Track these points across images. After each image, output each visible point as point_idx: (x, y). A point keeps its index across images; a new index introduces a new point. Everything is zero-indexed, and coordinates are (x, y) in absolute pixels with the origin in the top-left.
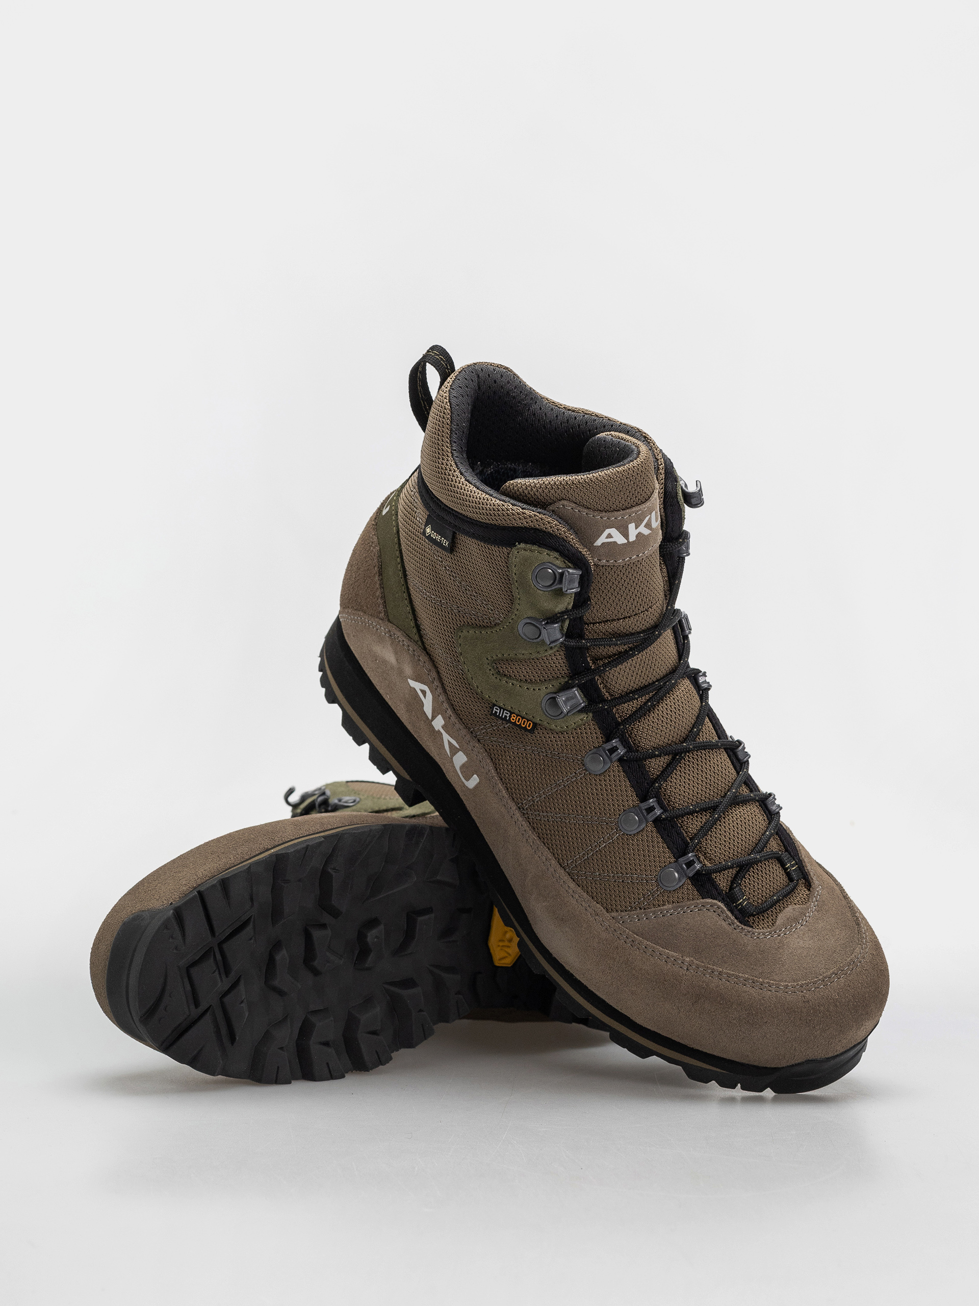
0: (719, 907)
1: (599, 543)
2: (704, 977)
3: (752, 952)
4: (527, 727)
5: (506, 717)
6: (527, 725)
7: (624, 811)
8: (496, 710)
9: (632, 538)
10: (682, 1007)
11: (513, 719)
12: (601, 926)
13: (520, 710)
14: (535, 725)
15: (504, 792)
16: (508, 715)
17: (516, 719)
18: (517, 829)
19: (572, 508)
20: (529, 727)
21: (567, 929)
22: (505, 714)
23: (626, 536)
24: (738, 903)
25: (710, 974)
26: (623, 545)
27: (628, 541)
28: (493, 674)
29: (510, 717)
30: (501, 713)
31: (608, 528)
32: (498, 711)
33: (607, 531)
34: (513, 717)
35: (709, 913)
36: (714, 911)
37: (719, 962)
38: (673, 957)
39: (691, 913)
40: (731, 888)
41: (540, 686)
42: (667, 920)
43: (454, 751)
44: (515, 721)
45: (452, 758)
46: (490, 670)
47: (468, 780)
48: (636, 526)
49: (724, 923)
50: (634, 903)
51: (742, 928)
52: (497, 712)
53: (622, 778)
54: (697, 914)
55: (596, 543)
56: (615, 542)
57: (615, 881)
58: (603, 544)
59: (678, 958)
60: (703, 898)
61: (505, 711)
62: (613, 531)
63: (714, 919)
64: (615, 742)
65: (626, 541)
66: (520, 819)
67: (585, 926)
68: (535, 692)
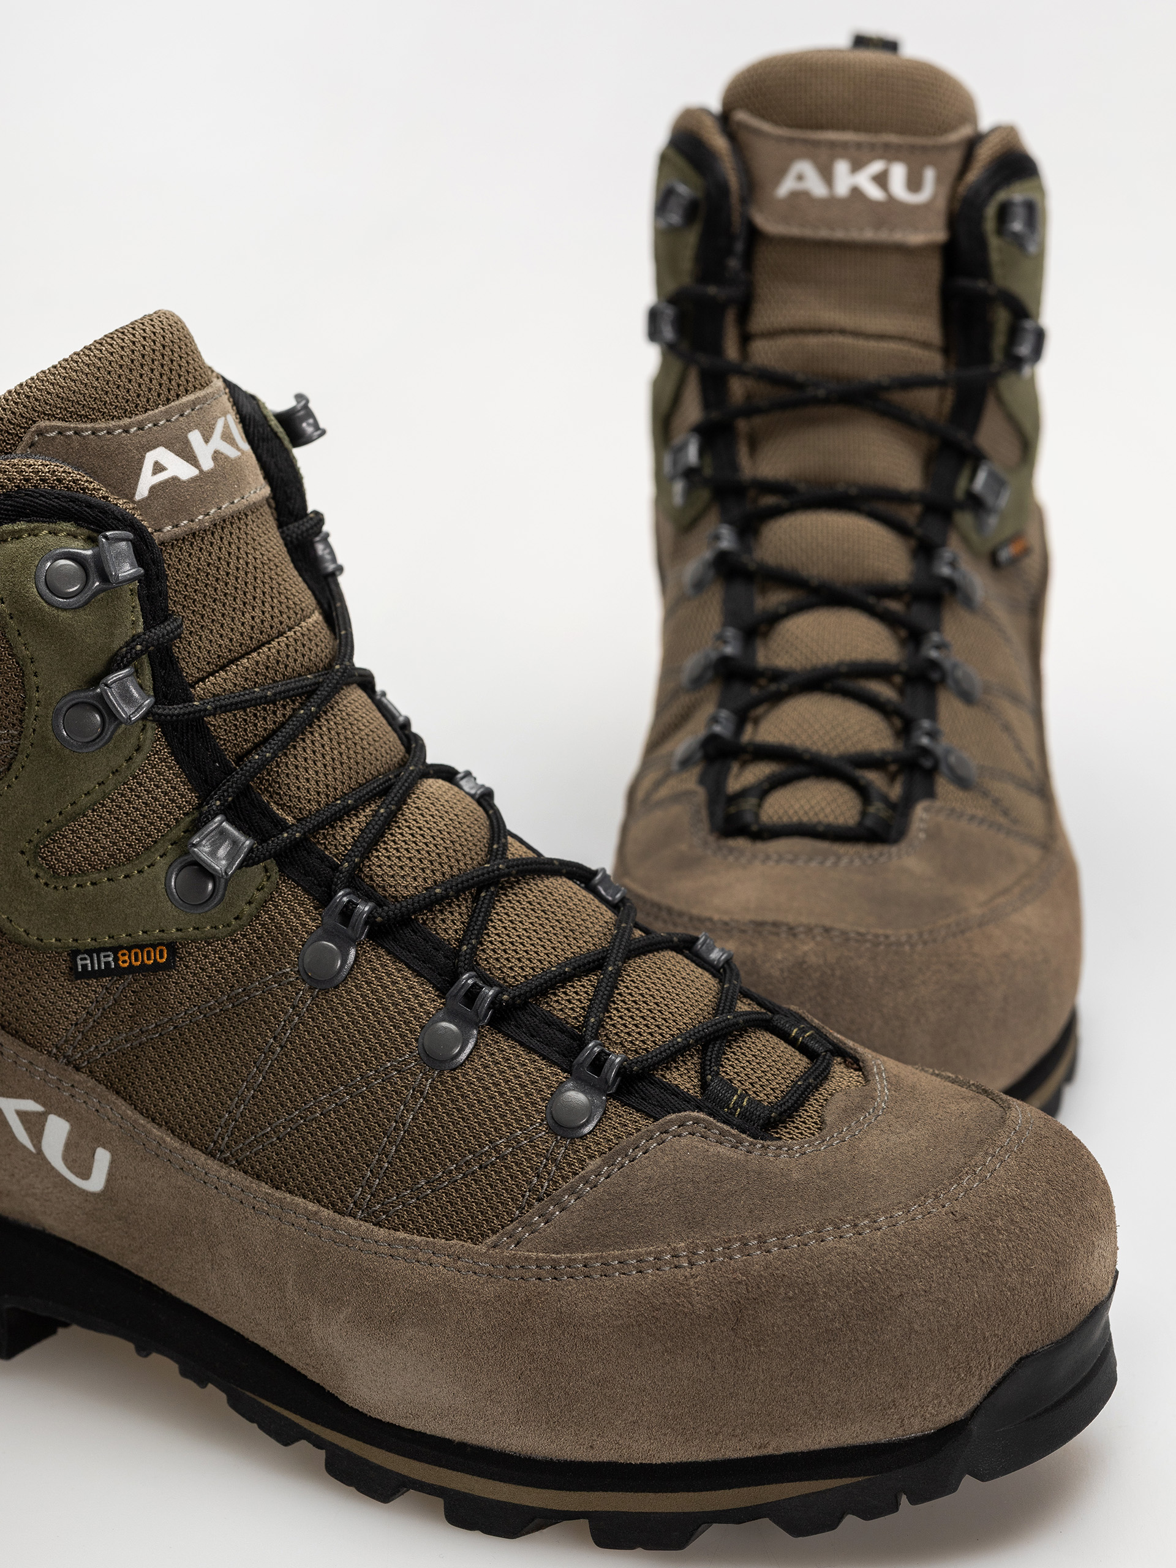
0: (697, 1121)
1: (142, 491)
2: (732, 1262)
3: (804, 1180)
4: (159, 960)
5: (107, 964)
6: (158, 956)
7: (422, 1027)
8: (84, 962)
9: (207, 464)
10: (713, 1351)
11: (125, 962)
12: (475, 1277)
13: (130, 931)
14: (172, 947)
15: (169, 1139)
16: (111, 959)
17: (130, 957)
18: (226, 1199)
19: (60, 433)
20: (161, 957)
21: (410, 1332)
22: (103, 959)
23: (191, 458)
24: (731, 1106)
25: (740, 1251)
26: (193, 480)
27: (201, 471)
28: (46, 884)
29: (116, 959)
30: (96, 962)
31: (148, 451)
32: (89, 962)
33: (151, 457)
34: (122, 958)
35: (683, 1141)
36: (690, 1134)
37: (748, 1224)
38: (649, 1254)
39: (647, 1155)
40: (704, 1086)
41: (149, 857)
42: (604, 1191)
43: (34, 1124)
44: (130, 963)
45: (40, 1151)
46: (37, 876)
47: (86, 1175)
48: (203, 435)
49: (721, 1149)
50: (523, 1196)
51: (763, 1146)
52: (86, 965)
53: (392, 968)
54: (659, 1153)
55: (137, 493)
56: (175, 479)
57: (465, 1176)
58: (153, 489)
59: (662, 1252)
60: (656, 1119)
61: (102, 955)
62: (160, 454)
63: (697, 1147)
64: (342, 897)
65: (196, 472)
66: (224, 1172)
67: (442, 1297)
68: (145, 875)
